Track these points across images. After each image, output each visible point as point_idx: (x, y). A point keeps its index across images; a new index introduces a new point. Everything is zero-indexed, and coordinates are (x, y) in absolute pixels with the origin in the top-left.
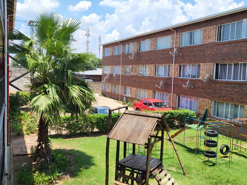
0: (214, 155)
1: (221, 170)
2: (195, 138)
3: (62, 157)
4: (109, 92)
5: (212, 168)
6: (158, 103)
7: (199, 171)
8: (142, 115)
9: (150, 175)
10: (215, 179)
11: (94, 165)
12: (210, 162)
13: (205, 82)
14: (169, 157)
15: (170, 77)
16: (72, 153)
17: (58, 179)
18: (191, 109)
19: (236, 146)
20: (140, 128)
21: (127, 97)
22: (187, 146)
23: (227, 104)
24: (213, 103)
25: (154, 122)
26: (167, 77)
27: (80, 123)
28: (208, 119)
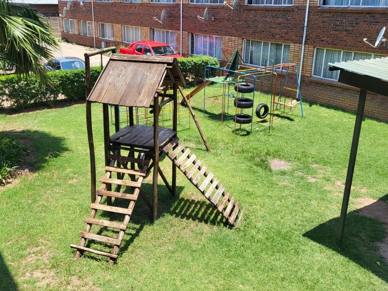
0: (249, 119)
1: (258, 140)
2: (220, 98)
3: (11, 143)
4: (75, 34)
5: (246, 138)
6: (159, 48)
7: (228, 143)
8: (141, 60)
9: (160, 153)
10: (251, 152)
11: (67, 150)
12: (242, 130)
13: (232, 10)
14: (184, 129)
15: (176, 4)
16: (26, 136)
17: (9, 176)
18: (211, 55)
19: (279, 105)
20: (139, 82)
21: (107, 41)
22: (209, 111)
23: (266, 44)
24: (245, 43)
25: (162, 70)
26: (172, 3)
27: (32, 86)
28: (239, 67)
